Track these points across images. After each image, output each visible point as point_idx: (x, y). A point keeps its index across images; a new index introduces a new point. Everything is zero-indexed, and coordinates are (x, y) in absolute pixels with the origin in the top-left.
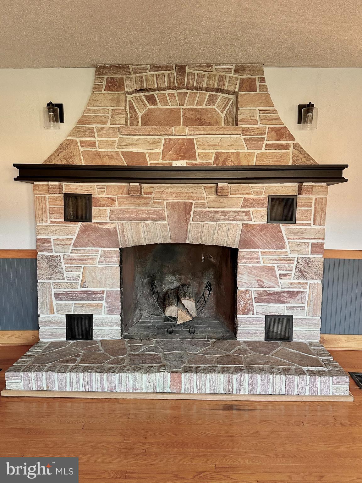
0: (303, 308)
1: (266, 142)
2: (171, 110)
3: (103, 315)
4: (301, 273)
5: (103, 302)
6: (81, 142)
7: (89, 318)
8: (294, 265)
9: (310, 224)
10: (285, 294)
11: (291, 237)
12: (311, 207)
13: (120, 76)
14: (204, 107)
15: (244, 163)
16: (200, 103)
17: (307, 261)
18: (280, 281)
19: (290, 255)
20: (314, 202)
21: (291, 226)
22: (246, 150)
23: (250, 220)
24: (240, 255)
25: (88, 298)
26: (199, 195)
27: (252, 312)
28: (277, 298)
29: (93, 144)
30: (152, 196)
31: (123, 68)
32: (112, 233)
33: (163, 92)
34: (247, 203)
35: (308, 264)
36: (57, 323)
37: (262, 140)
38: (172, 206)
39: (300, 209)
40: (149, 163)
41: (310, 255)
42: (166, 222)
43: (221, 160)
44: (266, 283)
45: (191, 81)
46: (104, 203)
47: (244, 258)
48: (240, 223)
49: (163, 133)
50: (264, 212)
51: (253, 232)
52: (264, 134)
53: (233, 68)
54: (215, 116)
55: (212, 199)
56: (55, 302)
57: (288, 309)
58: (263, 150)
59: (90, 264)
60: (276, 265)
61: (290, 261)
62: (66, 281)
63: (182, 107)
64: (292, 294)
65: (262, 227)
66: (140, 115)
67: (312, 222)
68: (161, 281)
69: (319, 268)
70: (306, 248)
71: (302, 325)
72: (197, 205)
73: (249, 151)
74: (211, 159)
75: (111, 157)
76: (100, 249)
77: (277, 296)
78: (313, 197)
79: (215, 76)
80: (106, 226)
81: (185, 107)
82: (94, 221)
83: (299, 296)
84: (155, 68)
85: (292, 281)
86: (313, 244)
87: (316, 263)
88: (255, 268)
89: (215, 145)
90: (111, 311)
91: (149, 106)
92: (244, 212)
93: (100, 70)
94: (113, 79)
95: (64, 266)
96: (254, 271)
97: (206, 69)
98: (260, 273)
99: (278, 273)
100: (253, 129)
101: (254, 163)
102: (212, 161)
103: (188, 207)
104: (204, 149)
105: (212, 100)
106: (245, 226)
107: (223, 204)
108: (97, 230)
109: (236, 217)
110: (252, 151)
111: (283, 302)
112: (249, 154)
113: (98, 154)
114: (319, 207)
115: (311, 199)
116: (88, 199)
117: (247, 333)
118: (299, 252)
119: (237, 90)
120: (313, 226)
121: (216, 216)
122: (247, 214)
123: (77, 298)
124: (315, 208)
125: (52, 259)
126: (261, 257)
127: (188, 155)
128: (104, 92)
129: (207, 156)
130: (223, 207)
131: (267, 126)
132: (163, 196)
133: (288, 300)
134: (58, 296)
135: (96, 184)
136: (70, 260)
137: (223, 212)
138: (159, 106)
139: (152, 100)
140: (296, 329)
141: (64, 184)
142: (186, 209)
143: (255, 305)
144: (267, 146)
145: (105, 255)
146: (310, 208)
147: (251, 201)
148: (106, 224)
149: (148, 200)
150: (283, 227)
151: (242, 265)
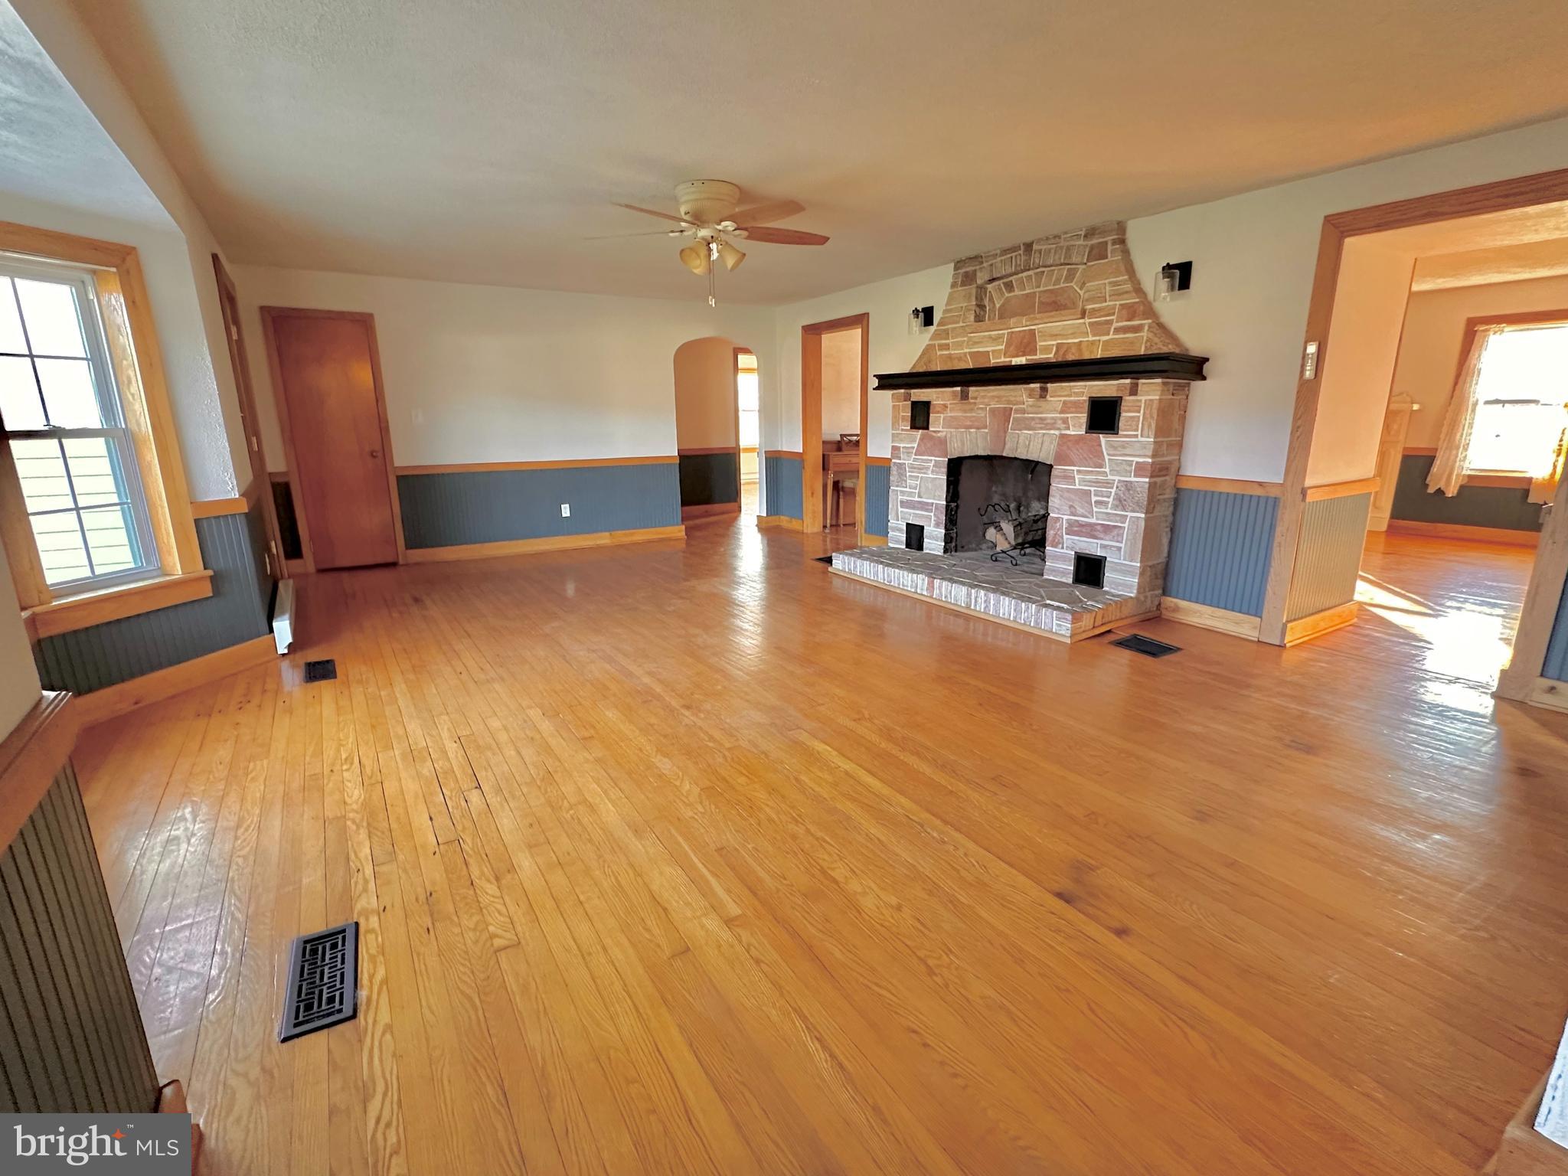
0: (1119, 549)
1: (1115, 325)
2: (1027, 295)
3: (932, 528)
4: (1120, 501)
5: (932, 514)
6: (939, 345)
7: (922, 527)
8: (1113, 491)
9: (1136, 436)
10: (1099, 527)
11: (1111, 452)
12: (1139, 412)
13: (973, 268)
14: (1062, 285)
15: (1087, 356)
16: (1057, 281)
17: (1128, 486)
18: (1095, 509)
19: (1110, 477)
20: (1143, 405)
21: (1112, 438)
22: (1091, 338)
23: (1068, 428)
24: (1054, 472)
25: (922, 509)
26: (1018, 399)
27: (1061, 546)
28: (1089, 531)
29: (947, 347)
30: (977, 401)
31: (976, 259)
32: (943, 442)
33: (1020, 275)
34: (1066, 408)
35: (1129, 490)
36: (900, 530)
37: (1110, 322)
38: (993, 411)
39: (1125, 415)
40: (992, 361)
41: (1133, 479)
42: (986, 431)
43: (1061, 353)
44: (1080, 510)
45: (1037, 261)
46: (939, 409)
47: (1057, 477)
48: (1057, 432)
49: (1002, 327)
50: (1083, 418)
51: (1070, 444)
52: (1114, 314)
53: (1083, 233)
54: (1072, 295)
55: (1030, 403)
56: (900, 509)
57: (1103, 547)
58: (1111, 337)
59: (925, 473)
60: (1092, 489)
61: (1108, 484)
62: (908, 489)
63: (1038, 290)
64: (1107, 529)
65: (1078, 439)
66: (998, 306)
67: (1139, 433)
68: (1028, 507)
69: (1143, 496)
70: (1128, 468)
71: (1116, 570)
72: (1017, 411)
73: (1094, 338)
74: (1051, 353)
75: (960, 359)
76: (933, 458)
77: (1089, 529)
78: (1143, 398)
79: (1061, 248)
80: (939, 435)
81: (1042, 289)
82: (931, 429)
83: (1115, 532)
84: (1005, 252)
85: (1109, 511)
86: (1137, 463)
87: (1138, 489)
88: (1068, 490)
89: (1056, 335)
90: (937, 525)
91: (1007, 295)
92: (1061, 419)
93: (959, 264)
94: (966, 272)
95: (908, 474)
96: (1066, 495)
97: (1053, 241)
98: (1073, 497)
99: (1094, 499)
100: (1100, 309)
101: (1099, 354)
102: (1051, 356)
103: (1007, 413)
104: (1045, 341)
105: (1070, 277)
106: (1062, 436)
107: (1041, 409)
108: (932, 438)
109: (1052, 426)
110: (1097, 338)
111: (1097, 538)
112: (1093, 343)
113: (950, 357)
114: (1148, 412)
115: (1141, 401)
116: (927, 405)
117: (1054, 571)
118: (1118, 473)
119: (1085, 261)
120: (1140, 439)
121: (1033, 423)
122: (1065, 421)
123: (914, 508)
124: (1144, 413)
125: (901, 466)
126: (1076, 477)
127: (1028, 350)
128: (960, 289)
129: (1047, 349)
130: (1041, 413)
131: (1118, 303)
132: (986, 400)
133: (1102, 536)
134: (904, 504)
135: (934, 390)
136: (912, 467)
137: (1041, 419)
138: (1017, 292)
139: (1009, 287)
140: (1109, 575)
141: (913, 391)
142: (1006, 414)
143: (1065, 537)
144: (1117, 330)
145: (937, 463)
146: (1138, 414)
147: (1069, 405)
148: (939, 432)
149: (972, 406)
150: (1103, 439)
151: (1057, 486)
